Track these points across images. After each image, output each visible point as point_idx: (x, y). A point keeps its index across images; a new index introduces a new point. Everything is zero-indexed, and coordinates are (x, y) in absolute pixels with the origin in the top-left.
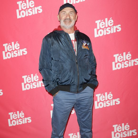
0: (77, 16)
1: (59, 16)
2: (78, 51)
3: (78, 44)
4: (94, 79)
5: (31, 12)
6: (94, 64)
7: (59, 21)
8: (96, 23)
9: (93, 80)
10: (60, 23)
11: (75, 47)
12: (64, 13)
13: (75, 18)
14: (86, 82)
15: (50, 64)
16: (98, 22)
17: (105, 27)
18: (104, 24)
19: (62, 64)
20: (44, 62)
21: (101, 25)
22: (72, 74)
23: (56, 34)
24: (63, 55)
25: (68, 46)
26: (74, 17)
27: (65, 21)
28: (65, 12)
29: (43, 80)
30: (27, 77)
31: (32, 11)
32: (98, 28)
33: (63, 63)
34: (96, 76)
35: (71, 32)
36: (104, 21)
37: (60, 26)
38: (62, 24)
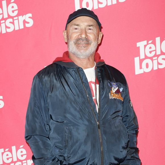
0: (102, 35)
1: (67, 33)
2: (102, 103)
3: (102, 89)
4: (132, 155)
5: (11, 25)
6: (133, 126)
7: (66, 43)
8: (138, 46)
9: (132, 157)
10: (68, 47)
11: (96, 95)
12: (76, 27)
13: (98, 39)
14: (116, 162)
15: (47, 127)
16: (141, 45)
17: (155, 55)
18: (153, 48)
19: (69, 129)
20: (36, 124)
21: (148, 50)
22: (88, 148)
23: (58, 69)
24: (72, 110)
25: (82, 94)
26: (95, 35)
27: (77, 42)
28: (77, 25)
29: (33, 158)
30: (5, 152)
31: (13, 23)
32: (142, 56)
33: (72, 127)
34: (137, 150)
35: (88, 66)
36: (154, 43)
37: (67, 54)
38: (72, 48)
